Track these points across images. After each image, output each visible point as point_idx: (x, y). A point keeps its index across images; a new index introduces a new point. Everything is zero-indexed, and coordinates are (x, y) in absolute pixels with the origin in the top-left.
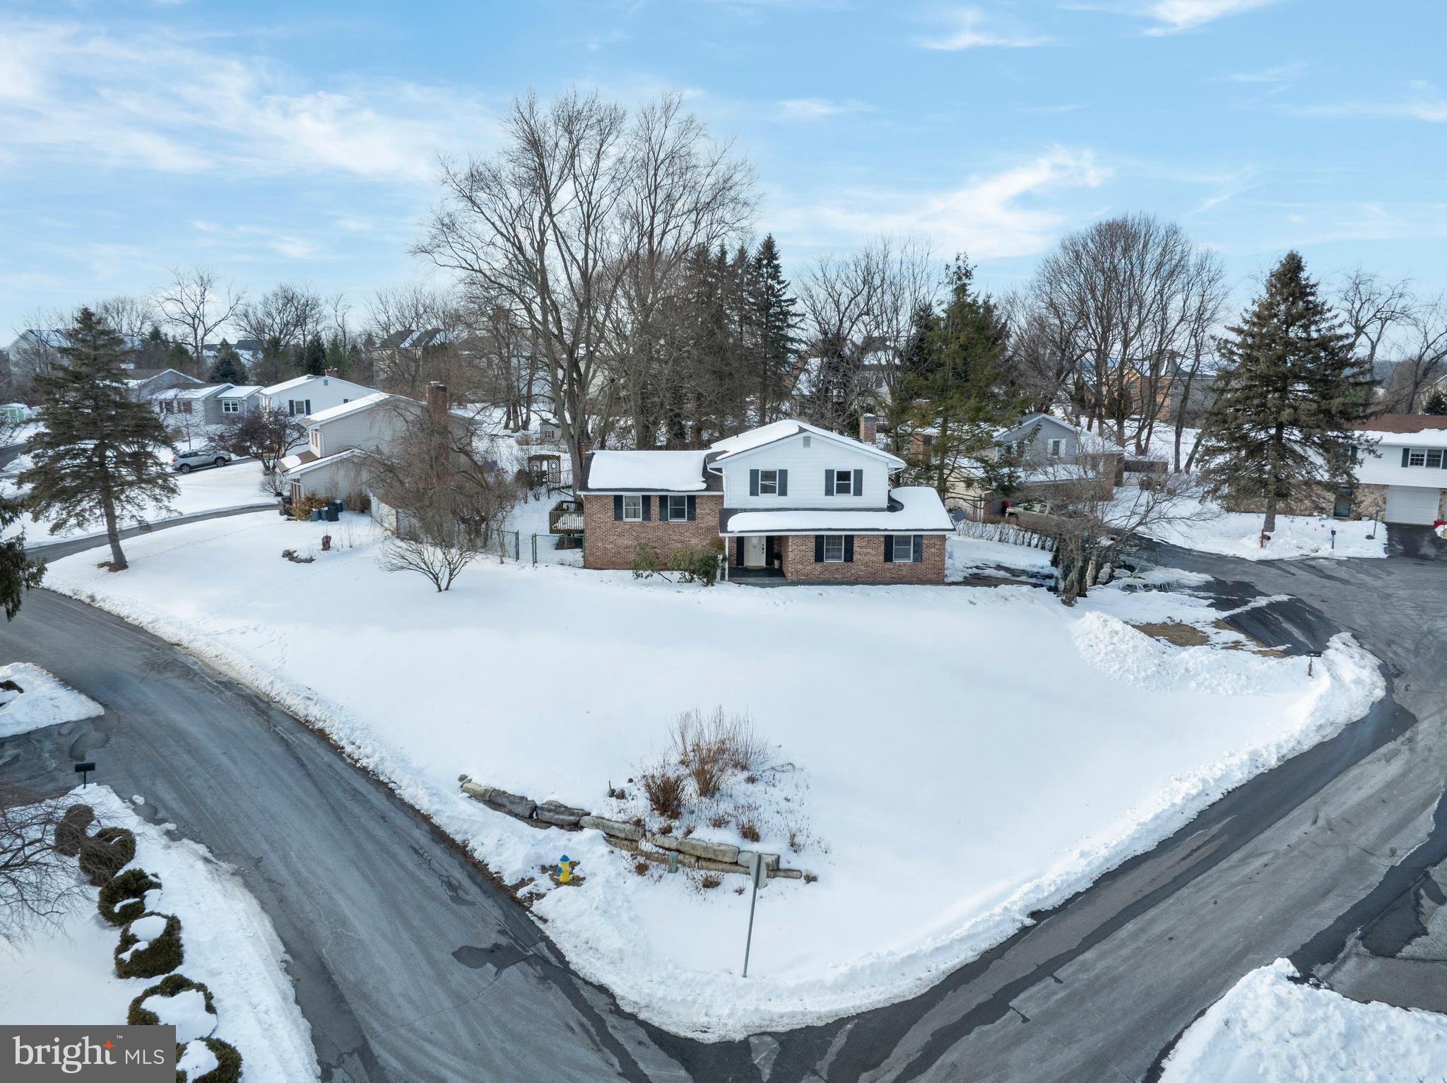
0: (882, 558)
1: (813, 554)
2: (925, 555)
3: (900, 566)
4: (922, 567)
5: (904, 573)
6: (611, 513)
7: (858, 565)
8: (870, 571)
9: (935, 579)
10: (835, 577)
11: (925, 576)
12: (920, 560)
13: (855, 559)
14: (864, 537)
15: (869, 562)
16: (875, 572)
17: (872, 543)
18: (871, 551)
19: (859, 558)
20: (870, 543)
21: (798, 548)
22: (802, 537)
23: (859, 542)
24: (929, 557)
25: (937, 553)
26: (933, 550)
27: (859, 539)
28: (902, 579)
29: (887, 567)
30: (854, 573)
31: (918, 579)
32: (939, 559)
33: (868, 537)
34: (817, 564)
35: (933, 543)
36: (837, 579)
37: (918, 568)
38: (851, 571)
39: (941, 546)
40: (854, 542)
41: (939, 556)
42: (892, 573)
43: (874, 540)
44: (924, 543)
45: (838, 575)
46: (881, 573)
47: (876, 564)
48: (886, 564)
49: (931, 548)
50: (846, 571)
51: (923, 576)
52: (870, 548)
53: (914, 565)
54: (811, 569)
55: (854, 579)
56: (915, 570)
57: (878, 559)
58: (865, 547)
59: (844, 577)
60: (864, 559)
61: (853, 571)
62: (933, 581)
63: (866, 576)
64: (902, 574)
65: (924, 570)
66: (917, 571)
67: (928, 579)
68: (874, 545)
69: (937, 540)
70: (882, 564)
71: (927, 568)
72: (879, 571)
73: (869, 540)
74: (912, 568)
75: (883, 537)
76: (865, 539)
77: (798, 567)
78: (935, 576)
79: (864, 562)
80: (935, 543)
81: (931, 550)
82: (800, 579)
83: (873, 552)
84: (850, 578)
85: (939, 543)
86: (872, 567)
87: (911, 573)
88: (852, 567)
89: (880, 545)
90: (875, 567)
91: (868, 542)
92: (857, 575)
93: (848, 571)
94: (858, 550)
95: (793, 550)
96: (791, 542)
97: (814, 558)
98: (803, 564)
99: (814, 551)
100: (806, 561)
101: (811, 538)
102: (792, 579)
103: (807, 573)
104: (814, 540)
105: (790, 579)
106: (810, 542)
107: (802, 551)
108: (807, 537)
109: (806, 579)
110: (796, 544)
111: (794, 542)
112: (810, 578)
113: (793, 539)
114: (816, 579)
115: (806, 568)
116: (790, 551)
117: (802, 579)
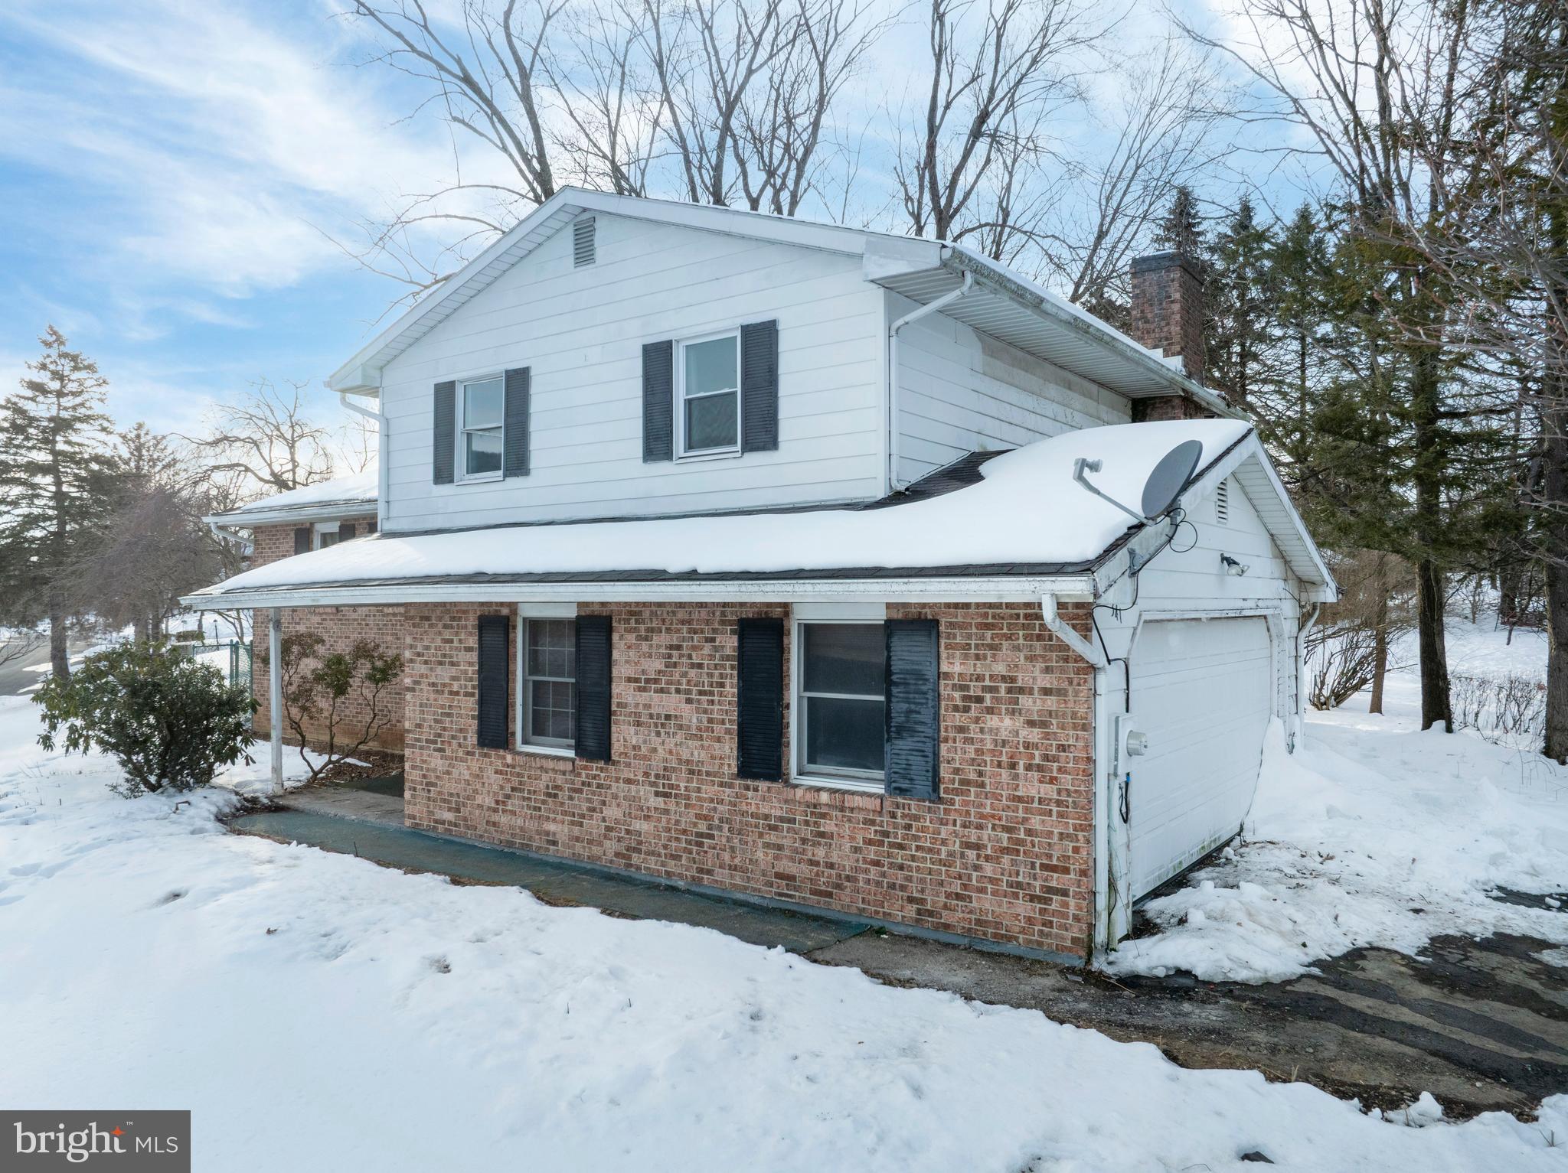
1: (474, 706)
2: (954, 755)
3: (815, 809)
4: (938, 831)
7: (628, 781)
8: (677, 822)
9: (1023, 931)
10: (548, 833)
11: (958, 897)
12: (923, 786)
13: (617, 748)
14: (651, 630)
15: (674, 769)
16: (702, 827)
17: (685, 660)
18: (683, 705)
19: (634, 743)
20: (675, 665)
21: (429, 673)
22: (440, 625)
23: (632, 653)
24: (981, 774)
25: (1027, 745)
26: (1004, 724)
27: (631, 638)
28: (830, 895)
29: (753, 809)
30: (617, 821)
31: (919, 912)
32: (1049, 791)
33: (668, 630)
34: (485, 755)
35: (1004, 678)
36: (554, 843)
37: (916, 838)
38: (607, 812)
39: (1051, 703)
40: (616, 655)
41: (1040, 768)
42: (780, 847)
43: (694, 648)
44: (947, 675)
45: (554, 820)
46: (729, 840)
47: (701, 782)
48: (747, 788)
49: (990, 711)
50: (585, 805)
51: (948, 895)
52: (678, 691)
53: (893, 816)
54: (467, 777)
55: (617, 855)
56: (901, 847)
57: (713, 757)
58: (656, 681)
59: (577, 839)
60: (655, 750)
61: (612, 812)
62: (1010, 939)
63: (665, 847)
64: (831, 866)
65: (951, 854)
66: (913, 858)
67: (978, 922)
68: (693, 673)
69: (1031, 659)
70: (731, 786)
71: (968, 845)
72: (720, 829)
73: (671, 647)
74: (886, 834)
75: (733, 632)
76: (656, 639)
77: (433, 766)
78: (1024, 908)
79: (656, 764)
80: (1013, 680)
81: (992, 721)
82: (436, 821)
83: (690, 715)
84: (600, 844)
85: (1044, 681)
86: (688, 798)
87: (877, 863)
88: (609, 787)
89: (721, 676)
90: (699, 799)
91: (670, 656)
92: (628, 832)
93: (594, 810)
94: (630, 700)
95: (415, 683)
96: (411, 647)
97: (477, 723)
98: (445, 750)
99: (477, 692)
100: (453, 737)
101: (466, 626)
102: (414, 818)
103: (459, 796)
104: (477, 637)
105: (410, 816)
106: (466, 649)
107: (443, 692)
108: (454, 624)
109: (456, 825)
110: (423, 655)
111: (420, 648)
112: (466, 819)
113: (414, 631)
114: (487, 831)
115: (455, 773)
116: (408, 689)
117: (444, 823)
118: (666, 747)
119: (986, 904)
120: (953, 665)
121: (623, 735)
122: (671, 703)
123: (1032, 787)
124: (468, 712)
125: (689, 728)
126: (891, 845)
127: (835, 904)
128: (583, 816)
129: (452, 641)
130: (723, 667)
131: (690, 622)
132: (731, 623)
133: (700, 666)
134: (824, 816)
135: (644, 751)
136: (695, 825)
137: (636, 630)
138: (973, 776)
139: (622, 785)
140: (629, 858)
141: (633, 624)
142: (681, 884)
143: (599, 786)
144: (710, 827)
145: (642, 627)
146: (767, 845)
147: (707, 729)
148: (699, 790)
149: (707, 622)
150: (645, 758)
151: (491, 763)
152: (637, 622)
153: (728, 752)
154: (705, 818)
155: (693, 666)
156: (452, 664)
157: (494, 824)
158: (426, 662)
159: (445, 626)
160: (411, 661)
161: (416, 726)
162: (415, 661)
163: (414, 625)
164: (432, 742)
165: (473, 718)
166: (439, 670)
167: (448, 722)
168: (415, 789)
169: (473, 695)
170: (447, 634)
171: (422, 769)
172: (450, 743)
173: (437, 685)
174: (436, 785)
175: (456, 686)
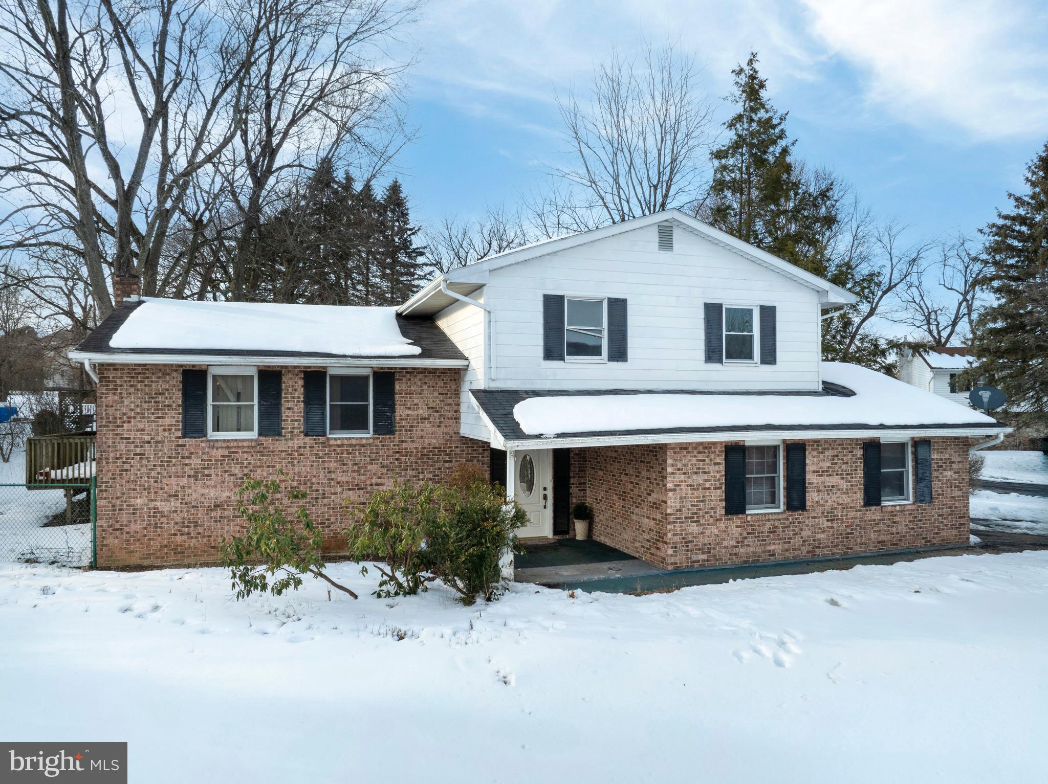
0: (860, 496)
1: (720, 493)
2: (936, 485)
3: (893, 514)
4: (932, 512)
5: (901, 529)
6: (173, 418)
7: (814, 518)
8: (838, 531)
9: (954, 539)
10: (770, 551)
11: (937, 533)
12: (928, 498)
13: (808, 503)
14: (825, 449)
15: (836, 508)
16: (849, 530)
17: (840, 461)
18: (840, 480)
19: (817, 499)
20: (836, 463)
21: (686, 479)
22: (695, 452)
23: (815, 460)
24: (943, 491)
25: (955, 480)
26: (948, 474)
27: (815, 453)
28: (897, 544)
29: (869, 518)
30: (808, 537)
31: (926, 542)
32: (960, 493)
33: (833, 449)
34: (729, 519)
35: (948, 459)
36: (773, 555)
37: (925, 516)
38: (804, 534)
39: (960, 465)
40: (807, 461)
41: (958, 486)
42: (880, 531)
43: (844, 456)
44: (933, 459)
45: (774, 544)
46: (860, 533)
47: (848, 512)
48: (867, 510)
49: (945, 470)
50: (791, 533)
51: (934, 534)
52: (837, 475)
53: (918, 510)
54: (717, 533)
55: (808, 552)
56: (920, 521)
57: (853, 500)
58: (827, 471)
59: (787, 550)
60: (827, 501)
61: (806, 533)
62: (950, 543)
63: (832, 543)
64: (898, 533)
65: (935, 520)
66: (924, 524)
67: (942, 540)
68: (844, 466)
69: (955, 452)
70: (860, 511)
71: (939, 515)
72: (856, 529)
73: (834, 456)
74: (916, 517)
75: (860, 448)
76: (827, 453)
77: (690, 531)
78: (955, 532)
79: (828, 508)
80: (951, 459)
81: (946, 473)
82: (694, 563)
83: (843, 484)
84: (799, 549)
85: (959, 459)
86: (842, 519)
87: (913, 528)
88: (804, 522)
89: (856, 466)
90: (847, 519)
91: (833, 460)
92: (814, 540)
93: (796, 534)
94: (815, 481)
95: (676, 486)
96: (673, 465)
97: (724, 503)
98: (699, 521)
99: (723, 487)
100: (706, 513)
101: (715, 452)
102: (676, 563)
103: (710, 544)
104: (724, 457)
105: (672, 564)
106: (715, 464)
107: (698, 489)
108: (706, 451)
109: (708, 561)
110: (682, 469)
111: (679, 465)
112: (715, 556)
113: (675, 456)
114: (730, 559)
115: (708, 532)
116: (670, 490)
117: (699, 561)
118: (832, 500)
119: (944, 533)
120: (935, 456)
121: (812, 497)
122: (835, 480)
123: (957, 493)
124: (717, 497)
125: (842, 489)
126: (917, 521)
127: (899, 547)
128: (790, 538)
129: (704, 460)
130: (856, 462)
131: (842, 445)
132: (860, 444)
133: (847, 463)
134: (895, 515)
135: (822, 502)
136: (845, 530)
137: (817, 449)
138: (940, 492)
139: (811, 520)
140: (815, 552)
141: (815, 446)
142: (838, 557)
143: (799, 523)
144: (852, 530)
145: (820, 448)
146: (875, 531)
147: (850, 489)
148: (847, 515)
149: (850, 444)
150: (822, 506)
151: (733, 523)
152: (818, 445)
153: (859, 497)
154: (850, 526)
155: (844, 463)
156: (705, 473)
157: (736, 554)
158: (685, 473)
159: (699, 452)
160: (673, 473)
161: (677, 510)
162: (676, 474)
163: (675, 453)
164: (690, 518)
165: (721, 500)
166: (695, 477)
167: (701, 505)
168: (676, 547)
169: (721, 488)
170: (700, 457)
171: (682, 534)
172: (703, 517)
173: (693, 485)
174: (692, 542)
175: (707, 485)
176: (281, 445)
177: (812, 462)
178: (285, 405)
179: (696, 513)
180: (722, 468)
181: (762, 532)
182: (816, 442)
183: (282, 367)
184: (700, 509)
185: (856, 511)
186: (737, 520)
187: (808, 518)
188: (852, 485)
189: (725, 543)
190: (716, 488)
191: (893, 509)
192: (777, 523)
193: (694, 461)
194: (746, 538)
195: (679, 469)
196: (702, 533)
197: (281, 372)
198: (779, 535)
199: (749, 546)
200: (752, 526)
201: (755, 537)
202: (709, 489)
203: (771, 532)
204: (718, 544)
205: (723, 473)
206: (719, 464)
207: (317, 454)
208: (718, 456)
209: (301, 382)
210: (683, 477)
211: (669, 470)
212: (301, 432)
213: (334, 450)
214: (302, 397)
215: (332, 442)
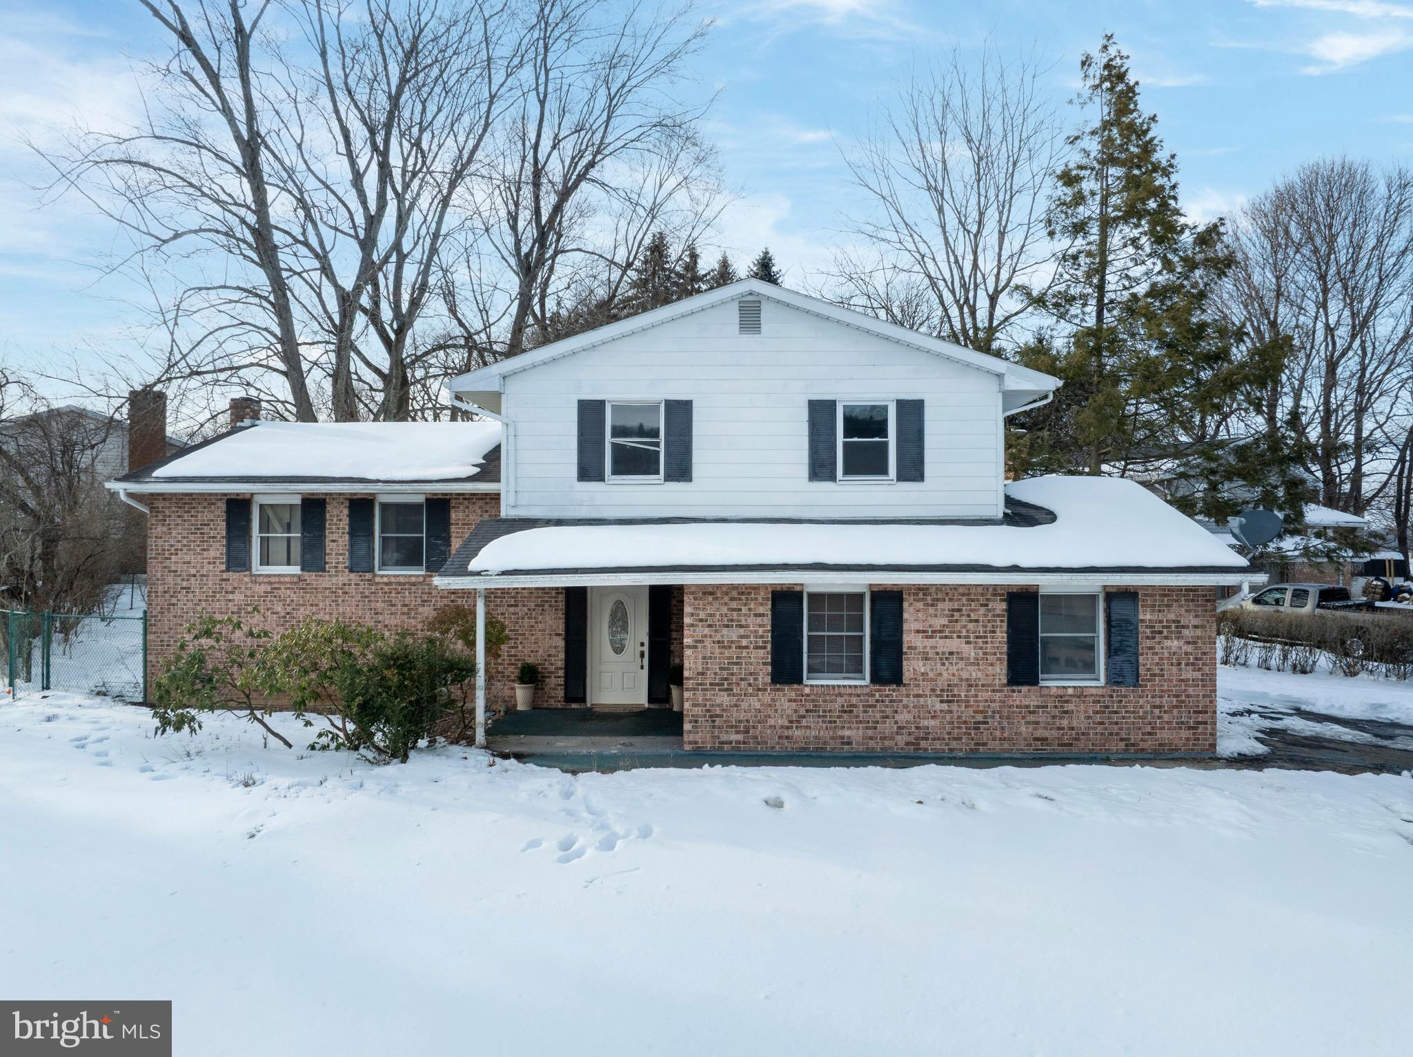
0: (1000, 671)
1: (765, 655)
2: (1147, 661)
3: (1062, 698)
4: (1138, 701)
5: (1079, 722)
6: (218, 550)
7: (918, 696)
8: (959, 717)
9: (1184, 745)
10: (843, 737)
11: (1149, 734)
12: (1130, 679)
13: (907, 675)
14: (938, 600)
15: (956, 685)
16: (979, 718)
17: (964, 618)
18: (964, 645)
19: (922, 670)
20: (957, 621)
21: (713, 634)
22: (726, 599)
23: (920, 615)
24: (1162, 670)
25: (1186, 654)
26: (1174, 644)
27: (920, 605)
28: (1071, 745)
29: (1018, 703)
30: (907, 722)
31: (1126, 745)
32: (1198, 675)
33: (951, 600)
34: (778, 690)
35: (1174, 621)
36: (849, 743)
37: (1125, 707)
38: (898, 717)
39: (1199, 632)
40: (906, 616)
41: (1193, 664)
42: (1037, 723)
43: (972, 610)
44: (1142, 621)
45: (850, 728)
46: (999, 723)
47: (979, 691)
48: (1013, 691)
49: (1166, 638)
50: (878, 716)
51: (1144, 734)
52: (959, 637)
53: (1111, 696)
54: (758, 707)
55: (907, 744)
56: (1116, 712)
57: (987, 675)
58: (941, 631)
59: (871, 738)
60: (940, 674)
61: (903, 717)
62: (1176, 750)
63: (949, 733)
64: (1073, 729)
65: (1146, 712)
66: (1123, 718)
67: (1160, 745)
68: (971, 626)
69: (1187, 611)
70: (1001, 691)
71: (1155, 707)
72: (993, 717)
73: (953, 610)
74: (1107, 707)
75: (1002, 600)
76: (940, 605)
77: (718, 702)
78: (1185, 734)
79: (941, 683)
80: (1179, 622)
81: (1168, 643)
82: (722, 743)
83: (969, 651)
84: (893, 739)
85: (1195, 622)
86: (968, 701)
87: (1102, 723)
88: (901, 701)
89: (993, 626)
90: (977, 701)
91: (952, 616)
92: (917, 728)
93: (887, 717)
94: (919, 644)
95: (696, 641)
96: (692, 615)
97: (769, 668)
98: (732, 690)
99: (769, 646)
100: (742, 679)
101: (756, 599)
102: (696, 743)
103: (748, 721)
104: (770, 606)
105: (690, 743)
106: (756, 615)
107: (730, 647)
108: (743, 597)
109: (744, 743)
110: (706, 620)
111: (702, 615)
112: (756, 737)
113: (696, 602)
114: (778, 743)
115: (744, 705)
116: (689, 647)
117: (731, 742)
118: (948, 673)
119: (1164, 735)
120: (1146, 615)
121: (912, 667)
122: (954, 644)
123: (1189, 674)
124: (759, 660)
125: (968, 659)
126: (1110, 713)
127: (1075, 749)
128: (877, 722)
129: (740, 610)
130: (995, 621)
131: (968, 595)
132: (1000, 595)
133: (977, 621)
134: (1067, 702)
135: (931, 675)
136: (973, 717)
137: (923, 600)
138: (1157, 672)
139: (912, 698)
140: (919, 744)
141: (921, 595)
142: (961, 754)
143: (891, 701)
144: (985, 717)
145: (929, 598)
146: (1028, 723)
147: (983, 659)
148: (976, 696)
149: (982, 595)
150: (932, 680)
151: (784, 695)
152: (924, 594)
153: (998, 670)
154: (982, 712)
155: (971, 621)
156: (741, 626)
157: (787, 737)
158: (710, 626)
159: (732, 599)
160: (692, 625)
161: (698, 674)
162: (697, 626)
163: (695, 599)
164: (717, 685)
165: (764, 664)
166: (725, 631)
167: (735, 669)
168: (696, 722)
169: (765, 648)
170: (734, 605)
171: (705, 705)
172: (738, 684)
173: (723, 642)
174: (722, 716)
175: (744, 642)
176: (324, 581)
177: (913, 618)
178: (329, 537)
179: (726, 679)
180: (767, 621)
181: (830, 711)
182: (923, 589)
183: (326, 494)
184: (732, 674)
185: (993, 691)
186: (789, 691)
187: (908, 696)
188: (985, 654)
189: (771, 722)
190: (757, 648)
191: (1060, 692)
192: (854, 700)
193: (724, 610)
194: (804, 717)
195: (701, 620)
196: (736, 705)
197: (325, 500)
198: (857, 716)
199: (808, 727)
200: (813, 701)
201: (819, 717)
202: (747, 647)
203: (845, 712)
204: (759, 722)
205: (769, 628)
206: (762, 615)
207: (363, 593)
208: (761, 604)
209: (346, 512)
210: (707, 631)
211: (687, 620)
212: (346, 567)
213: (382, 589)
214: (347, 528)
215: (378, 579)
